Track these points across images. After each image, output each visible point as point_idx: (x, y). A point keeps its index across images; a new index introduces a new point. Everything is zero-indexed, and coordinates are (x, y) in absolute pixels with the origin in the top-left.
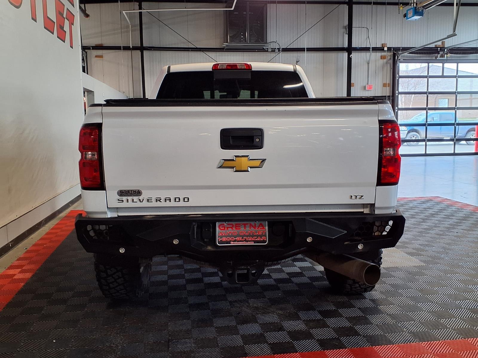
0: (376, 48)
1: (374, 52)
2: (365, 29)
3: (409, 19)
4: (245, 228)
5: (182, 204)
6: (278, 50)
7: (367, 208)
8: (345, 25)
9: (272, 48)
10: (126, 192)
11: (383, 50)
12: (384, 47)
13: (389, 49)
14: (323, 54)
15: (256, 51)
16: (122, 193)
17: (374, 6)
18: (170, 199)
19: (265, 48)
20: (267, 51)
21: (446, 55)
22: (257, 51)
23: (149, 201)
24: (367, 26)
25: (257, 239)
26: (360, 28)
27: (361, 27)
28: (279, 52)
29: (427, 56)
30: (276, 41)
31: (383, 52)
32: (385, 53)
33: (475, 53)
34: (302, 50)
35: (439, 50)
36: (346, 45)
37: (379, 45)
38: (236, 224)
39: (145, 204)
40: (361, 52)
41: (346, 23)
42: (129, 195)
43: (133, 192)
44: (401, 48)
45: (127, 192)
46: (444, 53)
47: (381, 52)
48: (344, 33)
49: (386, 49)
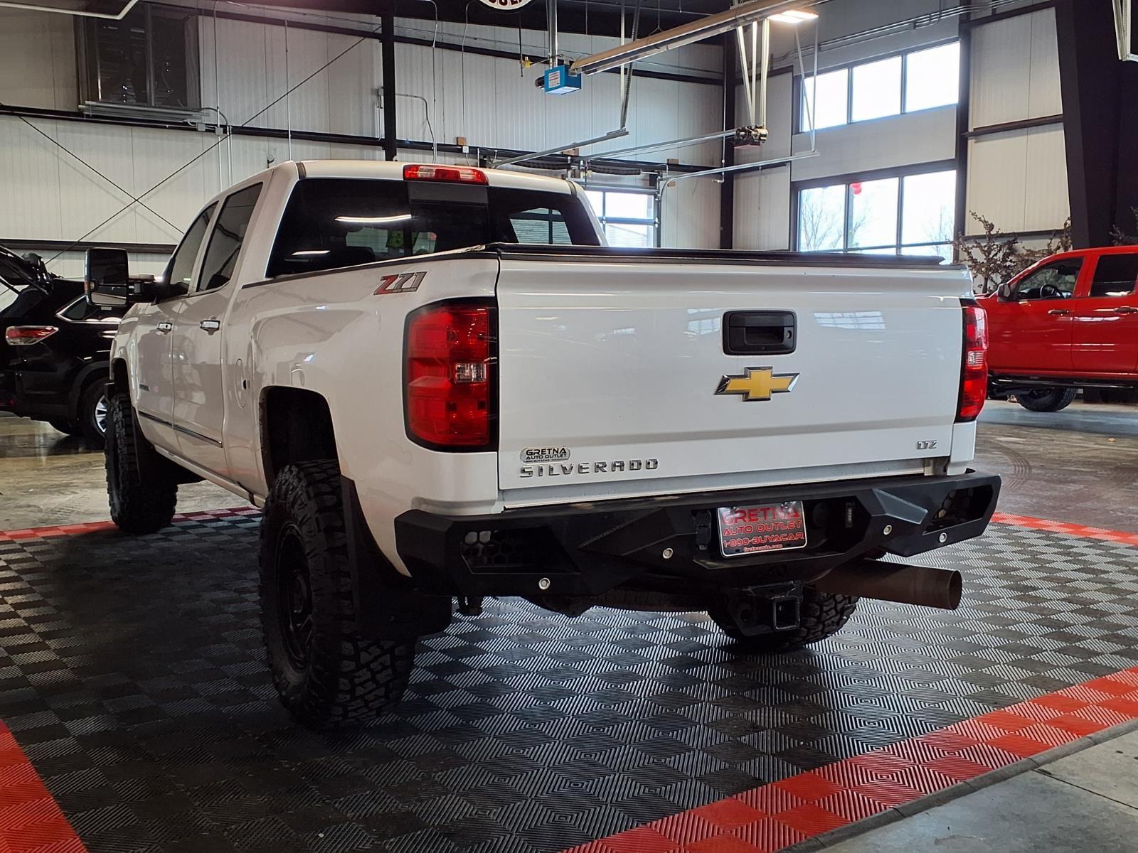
0: (444, 145)
1: (441, 155)
2: (420, 100)
3: (553, 92)
4: (765, 516)
5: (643, 474)
6: (222, 129)
7: (928, 466)
8: (376, 87)
9: (206, 124)
10: (538, 453)
11: (460, 151)
12: (462, 146)
13: (473, 150)
14: (329, 148)
15: (165, 128)
16: (530, 456)
17: (438, 51)
18: (623, 465)
19: (189, 121)
20: (195, 130)
21: (582, 174)
22: (169, 128)
23: (584, 471)
24: (423, 94)
25: (787, 539)
26: (408, 98)
27: (411, 96)
28: (226, 135)
29: (546, 171)
30: (218, 108)
31: (459, 157)
32: (465, 159)
33: (635, 174)
34: (281, 134)
35: (569, 162)
36: (380, 133)
37: (450, 141)
38: (750, 510)
39: (574, 478)
40: (413, 153)
41: (379, 81)
42: (544, 458)
43: (551, 451)
44: (496, 151)
45: (540, 453)
46: (579, 169)
47: (455, 157)
48: (373, 105)
49: (466, 150)
